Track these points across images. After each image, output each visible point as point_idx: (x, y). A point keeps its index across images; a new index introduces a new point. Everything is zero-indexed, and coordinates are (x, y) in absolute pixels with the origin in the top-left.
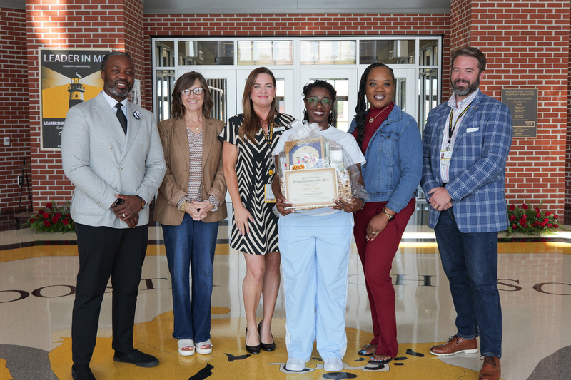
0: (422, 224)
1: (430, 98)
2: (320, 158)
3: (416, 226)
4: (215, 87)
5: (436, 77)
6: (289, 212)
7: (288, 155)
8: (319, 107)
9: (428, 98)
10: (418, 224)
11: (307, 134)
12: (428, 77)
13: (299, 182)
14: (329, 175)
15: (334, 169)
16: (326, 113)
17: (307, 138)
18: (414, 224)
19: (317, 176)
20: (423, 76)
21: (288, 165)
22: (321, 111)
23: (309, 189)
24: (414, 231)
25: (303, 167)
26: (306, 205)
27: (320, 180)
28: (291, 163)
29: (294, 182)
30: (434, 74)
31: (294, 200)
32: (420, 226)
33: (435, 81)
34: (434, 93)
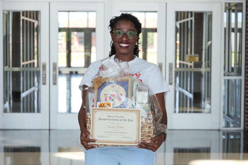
0: (227, 152)
1: (236, 30)
2: (127, 96)
3: (221, 154)
4: (30, 18)
5: (241, 11)
6: (92, 147)
7: (96, 91)
8: (124, 39)
9: (233, 30)
10: (223, 152)
11: (116, 73)
12: (233, 11)
13: (105, 120)
14: (133, 116)
15: (139, 111)
16: (131, 45)
17: (116, 77)
18: (219, 152)
19: (122, 116)
20: (229, 10)
21: (95, 101)
22: (126, 43)
23: (113, 127)
24: (219, 159)
25: (110, 105)
26: (109, 142)
27: (125, 120)
28: (98, 100)
29: (100, 119)
30: (239, 8)
31: (98, 136)
32: (225, 154)
33: (240, 14)
34: (239, 26)
